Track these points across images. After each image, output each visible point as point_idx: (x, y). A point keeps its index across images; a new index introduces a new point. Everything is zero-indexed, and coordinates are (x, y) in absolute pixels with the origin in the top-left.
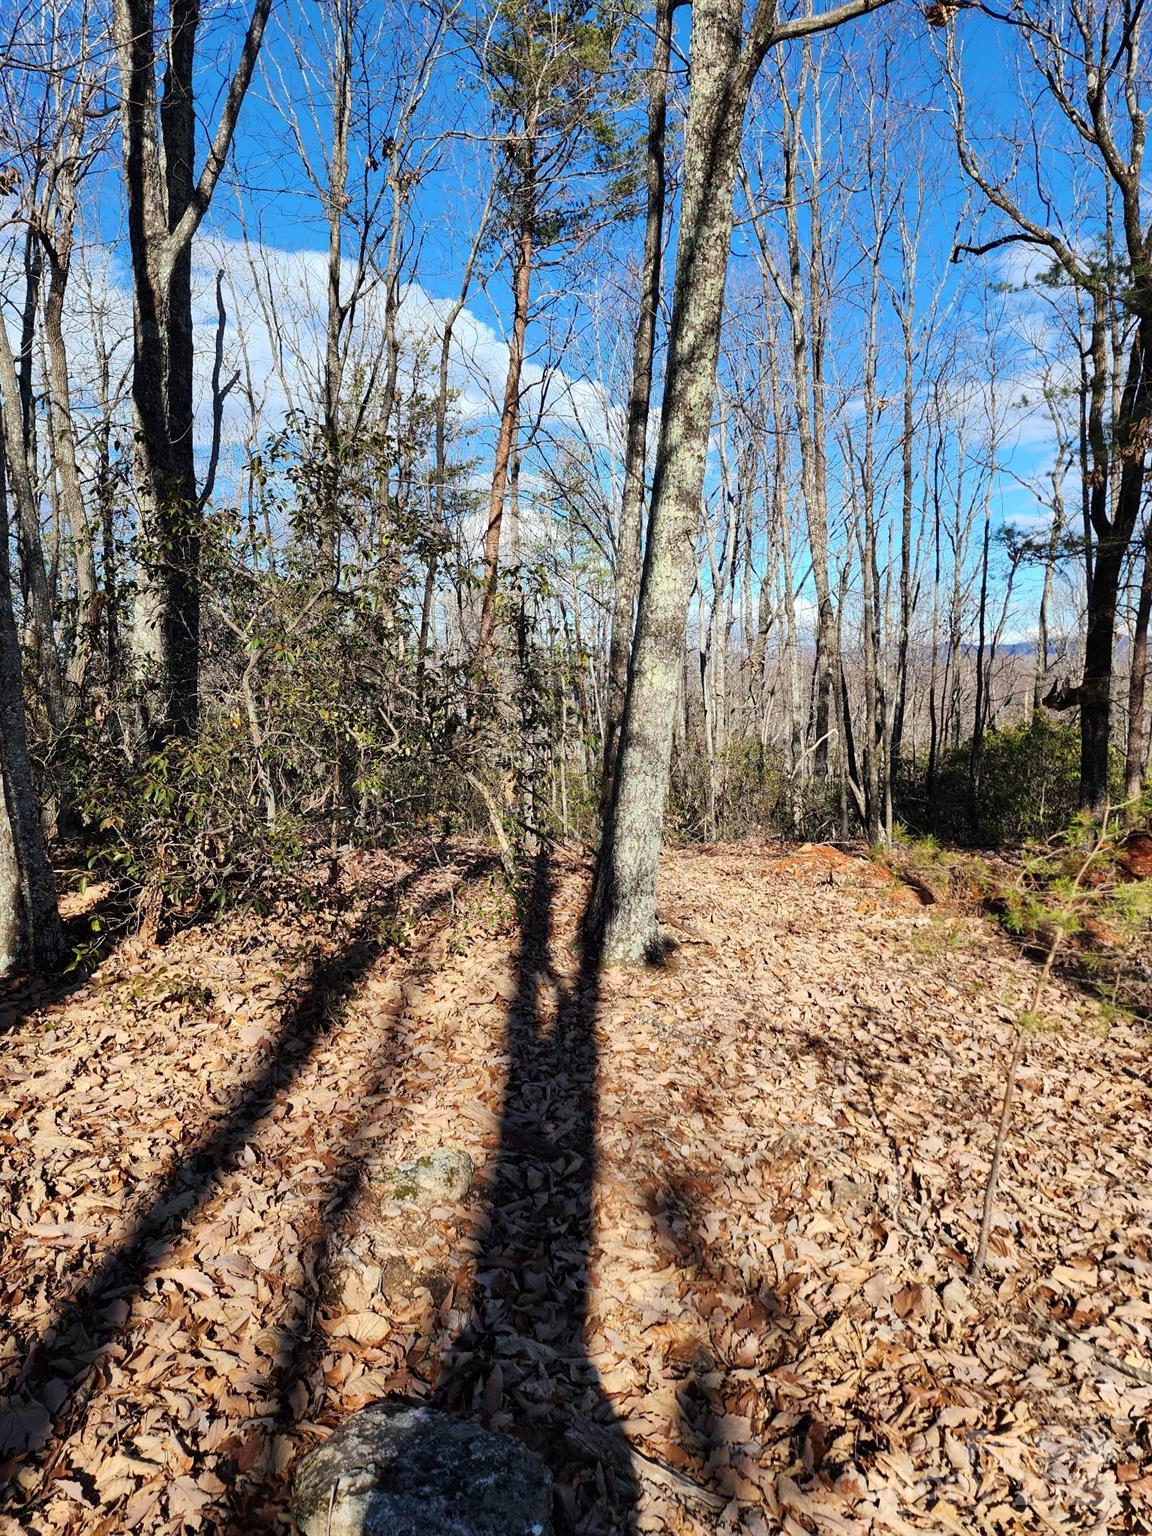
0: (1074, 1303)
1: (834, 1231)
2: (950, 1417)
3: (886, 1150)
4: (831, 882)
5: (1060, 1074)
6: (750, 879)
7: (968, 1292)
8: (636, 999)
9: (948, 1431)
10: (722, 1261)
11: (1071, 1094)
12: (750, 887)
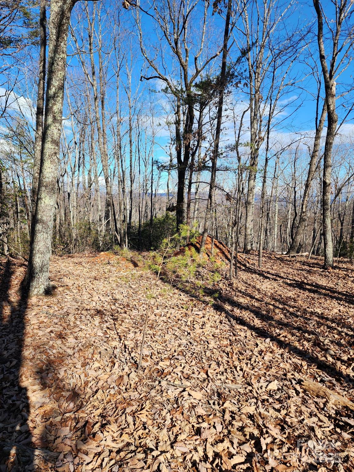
0: (163, 371)
1: (100, 366)
2: (128, 410)
3: (118, 339)
4: (109, 263)
5: (166, 310)
6: (84, 264)
7: (136, 374)
8: (41, 306)
9: (127, 414)
10: (64, 383)
11: (168, 315)
12: (84, 267)
